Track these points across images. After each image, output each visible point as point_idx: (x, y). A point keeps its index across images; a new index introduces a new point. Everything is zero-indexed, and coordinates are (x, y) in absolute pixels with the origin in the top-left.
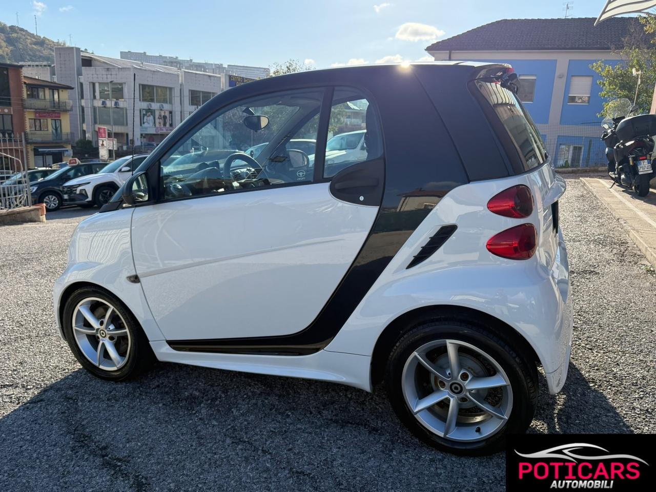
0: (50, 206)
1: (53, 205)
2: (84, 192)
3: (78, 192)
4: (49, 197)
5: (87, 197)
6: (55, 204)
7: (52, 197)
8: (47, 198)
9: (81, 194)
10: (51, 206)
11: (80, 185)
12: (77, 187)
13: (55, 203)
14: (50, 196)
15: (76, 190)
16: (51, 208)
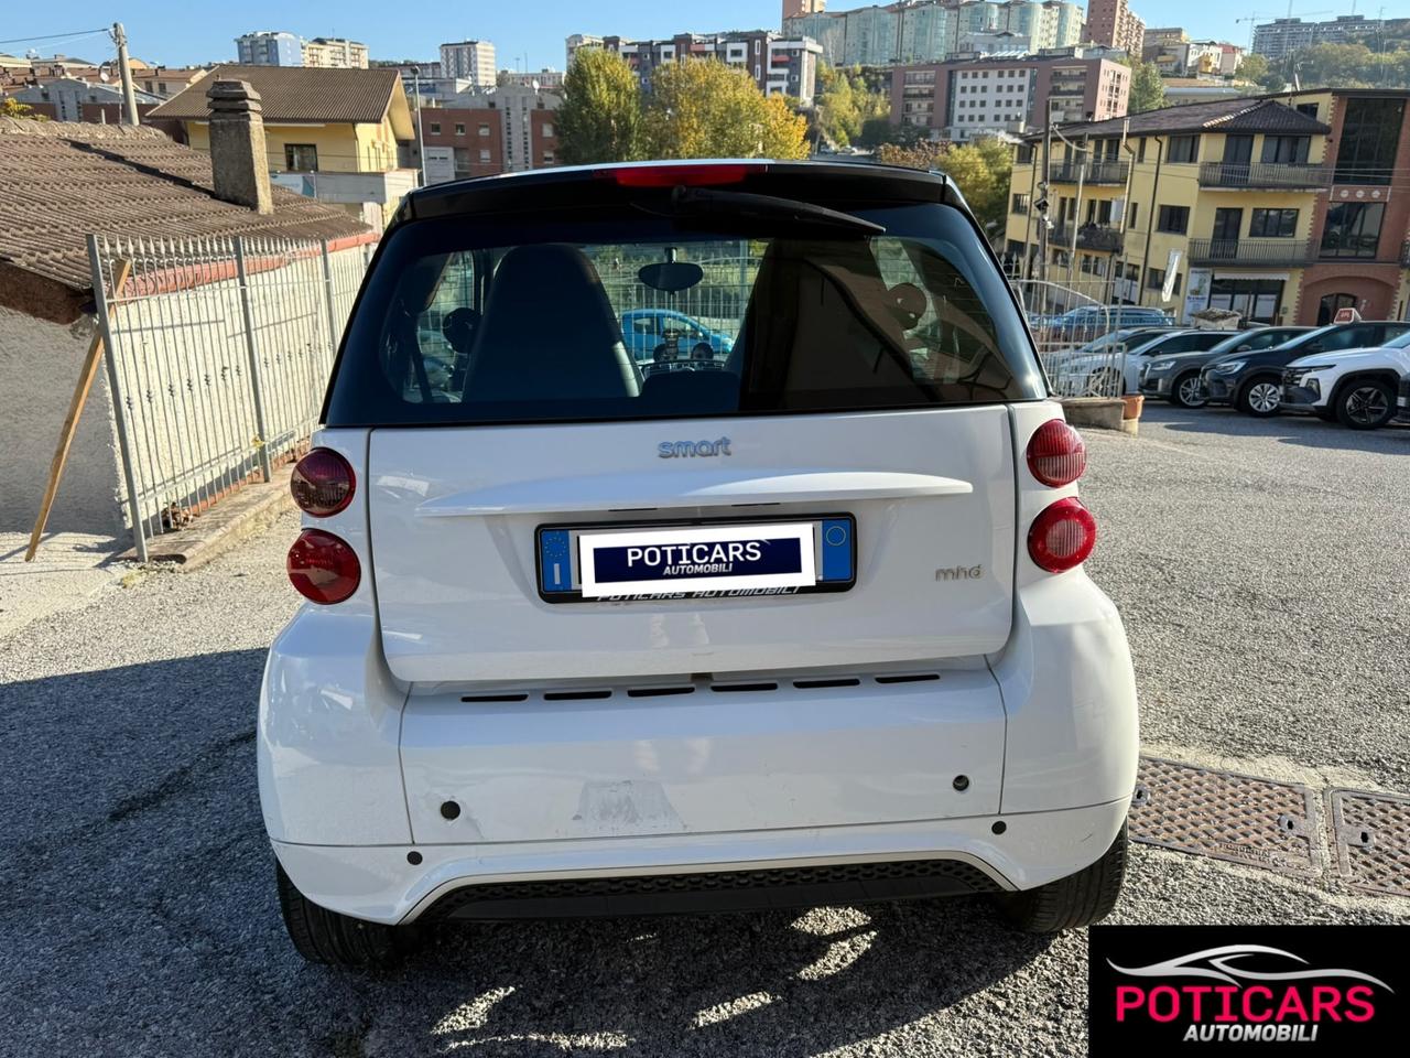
0: (1259, 407)
1: (1267, 404)
2: (1314, 386)
3: (1303, 384)
4: (1263, 387)
5: (1318, 397)
6: (1272, 404)
7: (1270, 388)
8: (1258, 387)
9: (1308, 389)
10: (1263, 406)
11: (1309, 369)
12: (1303, 373)
13: (1273, 401)
14: (1266, 386)
15: (1300, 379)
16: (1261, 410)
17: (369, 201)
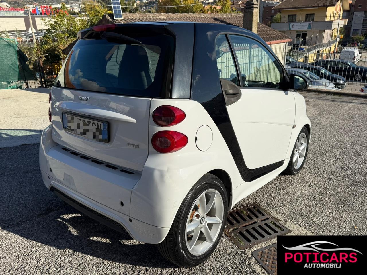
17: (327, 29)
